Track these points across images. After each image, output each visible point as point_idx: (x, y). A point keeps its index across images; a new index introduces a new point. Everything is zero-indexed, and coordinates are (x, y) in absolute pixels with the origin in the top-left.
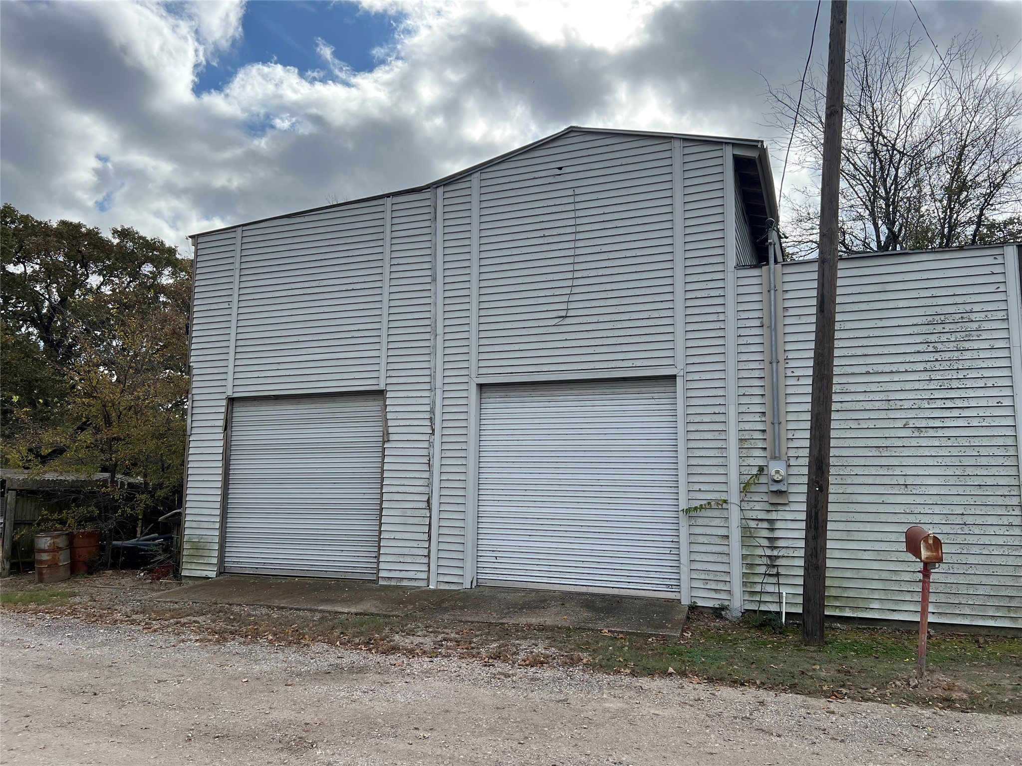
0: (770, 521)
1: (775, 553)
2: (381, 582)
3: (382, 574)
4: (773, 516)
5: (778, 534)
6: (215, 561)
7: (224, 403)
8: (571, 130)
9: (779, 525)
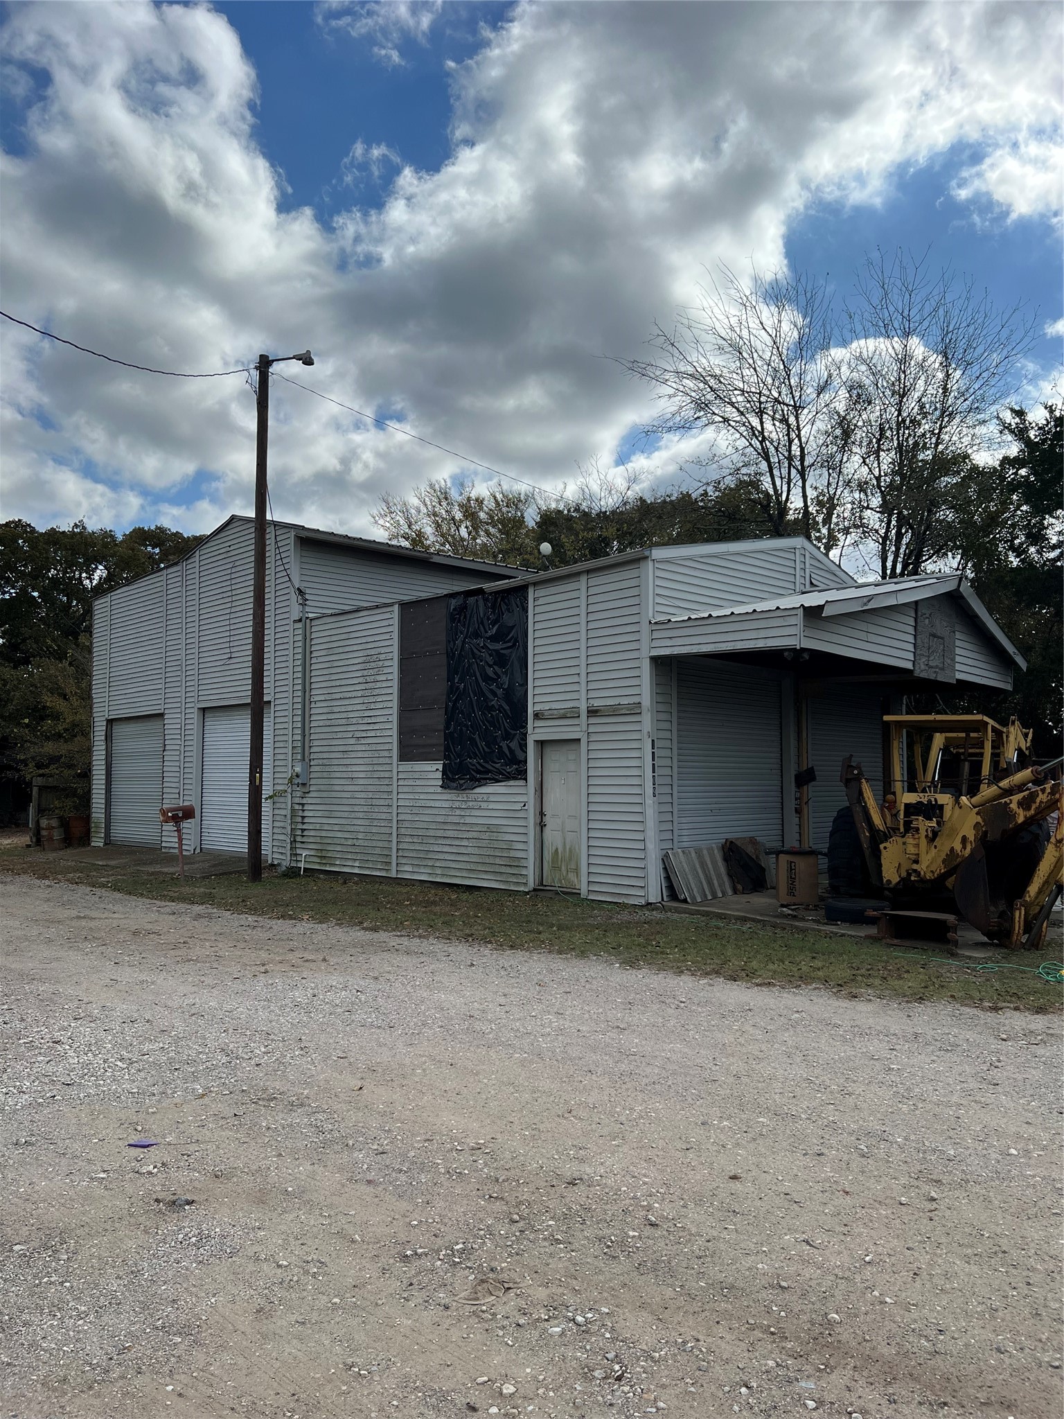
0: (303, 805)
1: (304, 827)
2: (163, 850)
3: (163, 844)
4: (304, 801)
5: (306, 814)
6: (103, 835)
7: (105, 723)
8: (233, 518)
9: (306, 807)
